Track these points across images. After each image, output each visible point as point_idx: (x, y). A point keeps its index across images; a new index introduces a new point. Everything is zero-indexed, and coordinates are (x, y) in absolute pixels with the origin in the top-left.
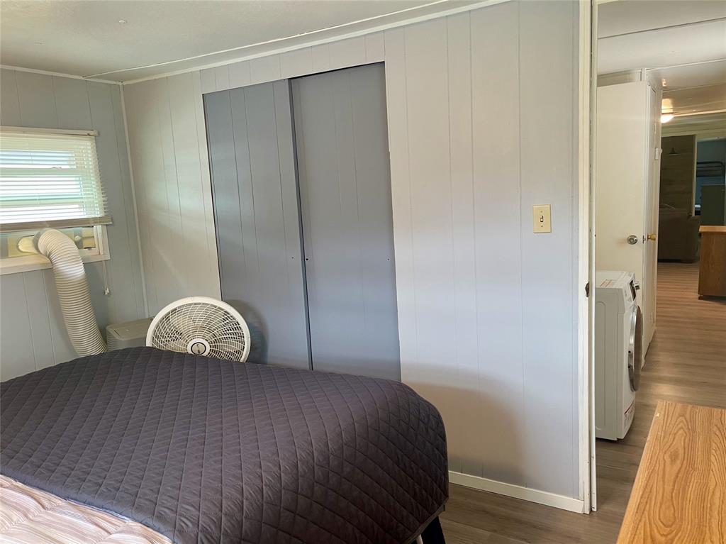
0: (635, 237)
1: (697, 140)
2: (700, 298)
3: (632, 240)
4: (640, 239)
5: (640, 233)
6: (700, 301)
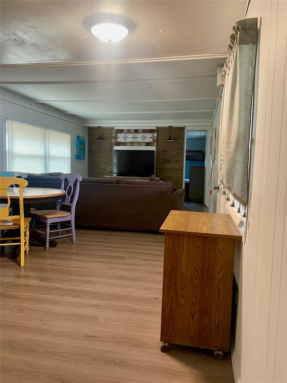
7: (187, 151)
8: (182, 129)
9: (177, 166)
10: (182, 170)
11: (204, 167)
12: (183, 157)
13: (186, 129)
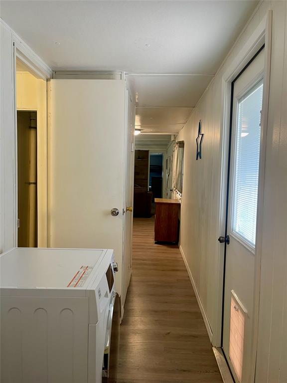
0: (117, 209)
1: (150, 154)
2: (156, 243)
3: (115, 213)
4: (121, 212)
5: (121, 208)
6: (156, 245)
7: (150, 166)
8: (147, 152)
9: (143, 177)
10: (147, 180)
11: (161, 178)
12: (148, 170)
13: (150, 152)
